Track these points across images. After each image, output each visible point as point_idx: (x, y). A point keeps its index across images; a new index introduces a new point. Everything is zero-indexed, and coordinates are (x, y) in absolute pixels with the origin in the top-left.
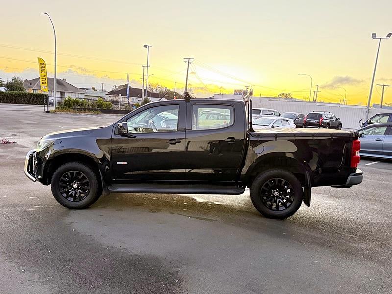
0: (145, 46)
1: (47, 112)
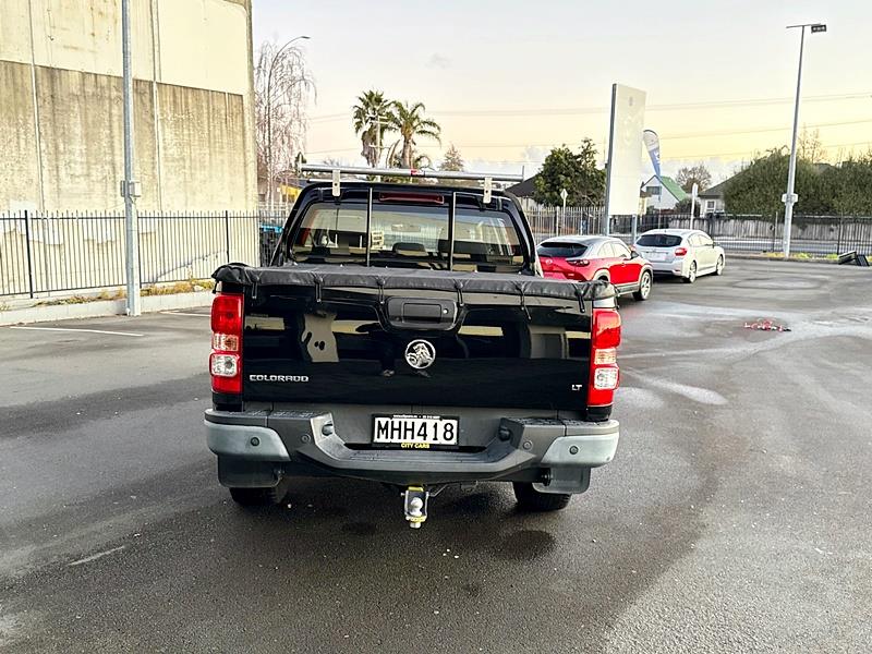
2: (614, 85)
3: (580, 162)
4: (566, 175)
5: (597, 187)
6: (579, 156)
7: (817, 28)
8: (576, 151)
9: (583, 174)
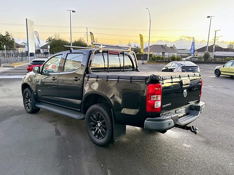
0: (209, 17)
1: (143, 64)
2: (26, 19)
3: (6, 38)
4: (2, 41)
5: (12, 45)
6: (5, 36)
7: (73, 11)
8: (4, 35)
9: (7, 41)
